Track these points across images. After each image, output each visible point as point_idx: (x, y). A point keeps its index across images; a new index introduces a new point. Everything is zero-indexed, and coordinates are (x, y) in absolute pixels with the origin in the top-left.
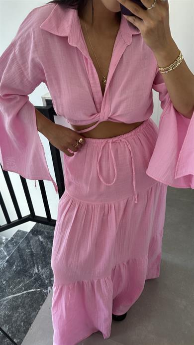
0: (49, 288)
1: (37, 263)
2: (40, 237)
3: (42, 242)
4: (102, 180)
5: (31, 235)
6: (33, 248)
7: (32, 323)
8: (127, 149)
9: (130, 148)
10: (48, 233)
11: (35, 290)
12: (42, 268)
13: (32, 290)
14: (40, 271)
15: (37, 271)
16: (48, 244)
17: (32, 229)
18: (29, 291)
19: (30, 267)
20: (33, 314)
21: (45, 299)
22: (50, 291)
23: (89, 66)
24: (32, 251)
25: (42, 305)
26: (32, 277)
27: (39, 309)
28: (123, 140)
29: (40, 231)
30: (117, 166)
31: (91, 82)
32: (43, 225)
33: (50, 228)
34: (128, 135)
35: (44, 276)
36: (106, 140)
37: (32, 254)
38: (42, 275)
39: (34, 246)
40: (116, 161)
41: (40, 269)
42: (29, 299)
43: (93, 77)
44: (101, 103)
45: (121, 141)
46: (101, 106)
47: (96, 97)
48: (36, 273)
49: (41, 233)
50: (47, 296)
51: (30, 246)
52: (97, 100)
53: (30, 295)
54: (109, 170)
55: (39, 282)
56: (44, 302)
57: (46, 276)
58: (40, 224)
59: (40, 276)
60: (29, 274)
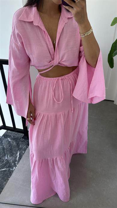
0: (14, 168)
1: (7, 154)
2: (9, 139)
3: (10, 142)
4: (55, 100)
5: (3, 138)
6: (4, 145)
7: (4, 188)
8: (69, 83)
9: (70, 82)
10: (14, 136)
11: (5, 169)
12: (10, 157)
13: (4, 169)
14: (9, 158)
15: (7, 158)
16: (13, 143)
17: (4, 134)
18: (2, 170)
19: (3, 156)
20: (5, 183)
21: (12, 174)
22: (14, 170)
23: (46, 35)
24: (4, 147)
25: (10, 177)
26: (4, 161)
27: (8, 180)
28: (67, 78)
29: (9, 135)
30: (63, 92)
31: (48, 43)
32: (11, 132)
33: (15, 134)
34: (69, 75)
35: (11, 161)
36: (57, 78)
37: (4, 149)
38: (10, 160)
39: (5, 144)
40: (63, 89)
41: (9, 157)
42: (2, 175)
43: (49, 41)
44: (54, 55)
45: (65, 78)
46: (54, 57)
47: (51, 51)
48: (6, 159)
49: (10, 136)
50: (13, 172)
51: (3, 144)
52: (52, 53)
53: (2, 172)
54: (59, 95)
55: (8, 165)
56: (11, 176)
57: (12, 161)
58: (9, 131)
59: (9, 161)
60: (2, 160)
